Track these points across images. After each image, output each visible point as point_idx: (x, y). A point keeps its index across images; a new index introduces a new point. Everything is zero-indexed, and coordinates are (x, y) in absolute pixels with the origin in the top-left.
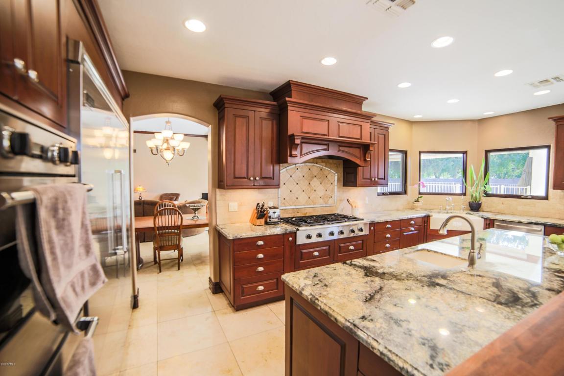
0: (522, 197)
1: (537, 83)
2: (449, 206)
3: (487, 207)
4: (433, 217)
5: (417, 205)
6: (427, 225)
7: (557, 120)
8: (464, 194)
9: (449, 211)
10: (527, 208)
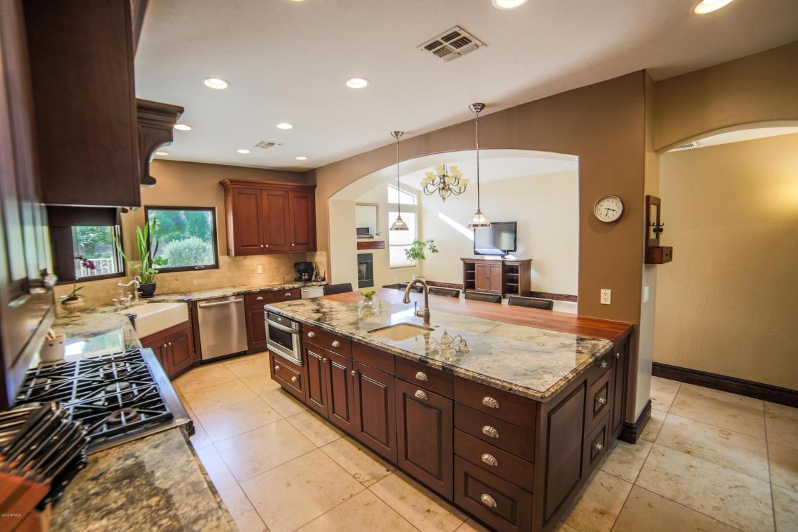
8: (123, 274)
10: (202, 281)
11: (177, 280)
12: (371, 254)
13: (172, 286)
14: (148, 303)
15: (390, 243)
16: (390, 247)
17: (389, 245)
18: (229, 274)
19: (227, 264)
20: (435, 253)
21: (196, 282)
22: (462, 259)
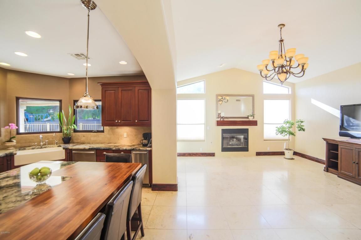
0: (93, 131)
1: (74, 54)
2: (43, 142)
3: (76, 139)
4: (17, 154)
5: (8, 145)
6: (11, 163)
7: (103, 85)
8: (61, 131)
9: (43, 147)
10: (95, 138)
11: (84, 136)
12: (248, 129)
13: (82, 139)
14: (58, 147)
15: (264, 122)
16: (264, 125)
17: (263, 123)
18: (108, 136)
19: (107, 130)
20: (302, 132)
21: (92, 139)
22: (324, 139)
